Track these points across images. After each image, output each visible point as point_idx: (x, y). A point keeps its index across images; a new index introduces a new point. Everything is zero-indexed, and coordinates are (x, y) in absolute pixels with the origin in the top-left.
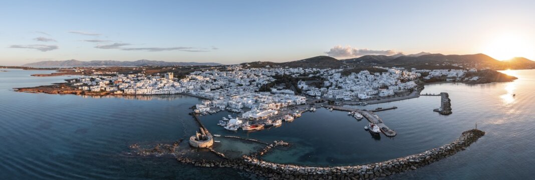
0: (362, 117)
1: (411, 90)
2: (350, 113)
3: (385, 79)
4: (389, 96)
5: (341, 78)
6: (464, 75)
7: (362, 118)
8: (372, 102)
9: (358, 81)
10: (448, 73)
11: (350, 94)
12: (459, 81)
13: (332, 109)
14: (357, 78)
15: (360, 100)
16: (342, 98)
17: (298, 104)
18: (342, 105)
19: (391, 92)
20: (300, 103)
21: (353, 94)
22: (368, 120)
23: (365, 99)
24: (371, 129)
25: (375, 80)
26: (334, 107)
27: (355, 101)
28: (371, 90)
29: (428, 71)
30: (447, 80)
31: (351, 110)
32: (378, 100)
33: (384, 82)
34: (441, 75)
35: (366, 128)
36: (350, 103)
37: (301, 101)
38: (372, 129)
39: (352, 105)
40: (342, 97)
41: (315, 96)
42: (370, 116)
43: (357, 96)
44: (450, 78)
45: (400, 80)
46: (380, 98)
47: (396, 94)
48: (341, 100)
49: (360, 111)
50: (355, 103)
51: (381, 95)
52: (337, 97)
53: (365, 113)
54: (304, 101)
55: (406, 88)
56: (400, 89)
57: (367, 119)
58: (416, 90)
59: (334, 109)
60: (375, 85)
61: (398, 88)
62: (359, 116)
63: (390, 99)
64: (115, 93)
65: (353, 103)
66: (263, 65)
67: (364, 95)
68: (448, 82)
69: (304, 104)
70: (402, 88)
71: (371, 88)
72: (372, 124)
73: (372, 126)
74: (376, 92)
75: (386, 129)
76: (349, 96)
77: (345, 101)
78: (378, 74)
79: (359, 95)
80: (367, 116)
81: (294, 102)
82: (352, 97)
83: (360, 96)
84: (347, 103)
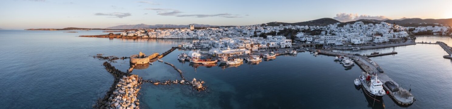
0: (352, 63)
1: (405, 39)
2: (337, 58)
3: (379, 29)
4: (384, 43)
5: (337, 28)
6: (448, 31)
7: (353, 65)
8: (366, 47)
9: (353, 30)
10: (432, 28)
11: (342, 40)
12: (445, 36)
13: (317, 53)
14: (352, 27)
15: (353, 44)
16: (334, 44)
17: (282, 47)
18: (332, 50)
19: (386, 39)
20: (284, 46)
21: (346, 39)
22: (361, 68)
23: (358, 44)
24: (365, 86)
25: (369, 28)
26: (320, 51)
27: (347, 46)
28: (365, 37)
29: (413, 28)
30: (434, 34)
31: (339, 54)
32: (373, 45)
33: (378, 31)
34: (426, 30)
35: (357, 82)
36: (340, 48)
37: (286, 44)
38: (369, 86)
39: (343, 50)
40: (333, 42)
41: (305, 41)
42: (364, 62)
43: (350, 42)
44: (435, 32)
45: (393, 30)
46: (375, 44)
47: (391, 41)
48: (332, 45)
49: (351, 56)
50: (347, 48)
51: (376, 41)
52: (329, 42)
53: (357, 58)
54: (290, 44)
55: (400, 36)
56: (394, 36)
57: (360, 66)
58: (409, 39)
59: (319, 54)
60: (370, 32)
61: (392, 36)
62: (348, 61)
63: (386, 46)
64: (143, 37)
65: (344, 48)
66: (278, 24)
67: (358, 40)
68: (435, 36)
69: (289, 47)
70: (396, 36)
71: (365, 35)
72: (368, 75)
73: (369, 79)
74: (370, 38)
75: (394, 85)
76: (341, 41)
77: (336, 46)
78: (372, 24)
79: (352, 39)
80: (359, 63)
81: (279, 44)
82: (344, 42)
83: (353, 41)
84: (338, 48)
